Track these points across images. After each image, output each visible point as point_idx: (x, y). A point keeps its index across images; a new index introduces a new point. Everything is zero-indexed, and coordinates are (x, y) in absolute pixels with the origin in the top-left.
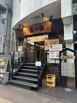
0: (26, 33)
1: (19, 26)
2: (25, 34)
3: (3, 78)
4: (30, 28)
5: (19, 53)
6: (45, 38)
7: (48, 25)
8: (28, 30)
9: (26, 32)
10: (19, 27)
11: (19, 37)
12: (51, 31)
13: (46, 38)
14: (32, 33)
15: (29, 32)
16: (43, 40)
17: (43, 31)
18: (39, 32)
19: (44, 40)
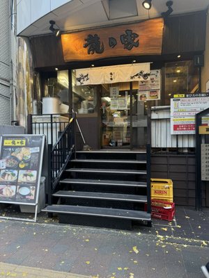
0: (72, 53)
1: (51, 28)
2: (68, 58)
3: (33, 198)
4: (86, 37)
5: (52, 118)
6: (138, 72)
7: (151, 31)
8: (82, 43)
9: (73, 49)
10: (50, 31)
11: (43, 65)
12: (160, 52)
13: (145, 73)
14: (95, 54)
15: (86, 50)
16: (132, 78)
17: (135, 51)
18: (121, 51)
19: (136, 79)
